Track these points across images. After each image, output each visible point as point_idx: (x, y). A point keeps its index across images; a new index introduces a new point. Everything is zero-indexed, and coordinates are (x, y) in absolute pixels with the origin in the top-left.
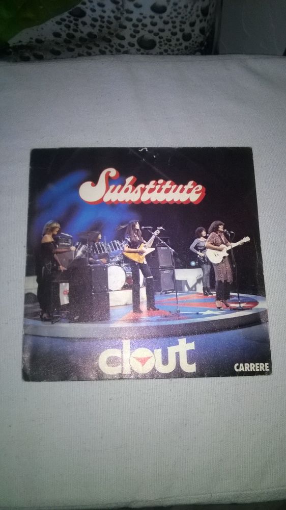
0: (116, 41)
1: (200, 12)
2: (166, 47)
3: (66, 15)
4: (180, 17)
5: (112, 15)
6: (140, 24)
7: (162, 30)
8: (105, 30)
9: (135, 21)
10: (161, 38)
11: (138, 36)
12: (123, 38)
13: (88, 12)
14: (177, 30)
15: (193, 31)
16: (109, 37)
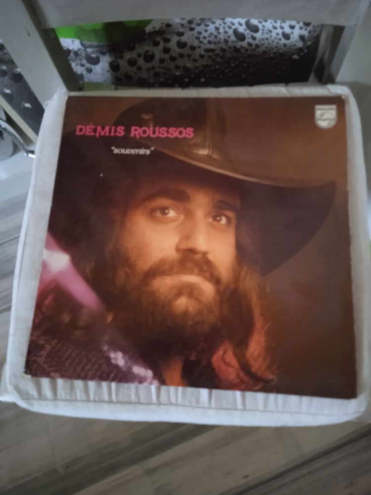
15: (292, 33)
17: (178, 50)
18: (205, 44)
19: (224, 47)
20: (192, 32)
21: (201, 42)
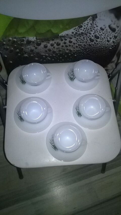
0: (88, 35)
1: (113, 36)
2: (102, 41)
3: (77, 27)
4: (107, 34)
5: (90, 27)
6: (96, 31)
7: (102, 35)
8: (86, 32)
9: (95, 30)
10: (101, 37)
11: (95, 34)
12: (91, 34)
13: (83, 26)
14: (106, 37)
15: (110, 40)
16: (87, 33)
17: (69, 44)
18: (79, 43)
19: (85, 44)
20: (75, 38)
21: (77, 42)
